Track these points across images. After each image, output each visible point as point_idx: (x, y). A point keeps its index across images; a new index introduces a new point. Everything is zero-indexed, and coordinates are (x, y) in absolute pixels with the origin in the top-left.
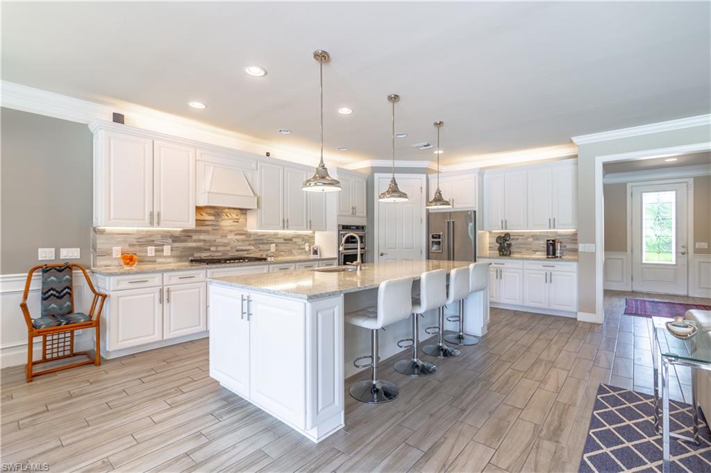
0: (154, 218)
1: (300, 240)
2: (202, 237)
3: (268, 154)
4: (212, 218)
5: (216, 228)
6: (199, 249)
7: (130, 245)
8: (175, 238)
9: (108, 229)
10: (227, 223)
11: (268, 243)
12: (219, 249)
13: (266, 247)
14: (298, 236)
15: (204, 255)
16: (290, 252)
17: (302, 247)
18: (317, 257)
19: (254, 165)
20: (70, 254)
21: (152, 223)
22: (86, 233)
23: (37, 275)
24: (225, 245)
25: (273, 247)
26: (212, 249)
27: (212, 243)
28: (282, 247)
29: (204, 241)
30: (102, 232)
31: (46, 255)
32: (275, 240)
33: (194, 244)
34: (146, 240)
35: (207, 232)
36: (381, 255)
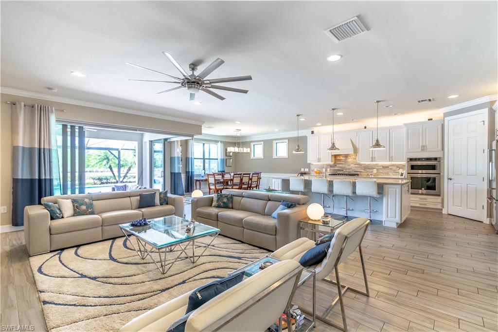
0: (319, 160)
1: (395, 167)
2: (340, 166)
3: (365, 128)
4: (344, 158)
5: (346, 162)
6: (339, 170)
7: (319, 168)
8: (331, 166)
9: (314, 163)
10: (350, 160)
11: (371, 169)
12: (347, 170)
13: (371, 170)
14: (393, 165)
15: (341, 172)
16: (387, 174)
17: (397, 171)
18: (403, 177)
20: (307, 170)
21: (318, 162)
22: (309, 166)
24: (350, 169)
25: (375, 171)
26: (344, 170)
27: (344, 168)
28: (381, 171)
29: (341, 167)
30: (312, 164)
31: (302, 170)
32: (376, 167)
33: (337, 168)
34: (322, 167)
35: (342, 164)
36: (451, 179)
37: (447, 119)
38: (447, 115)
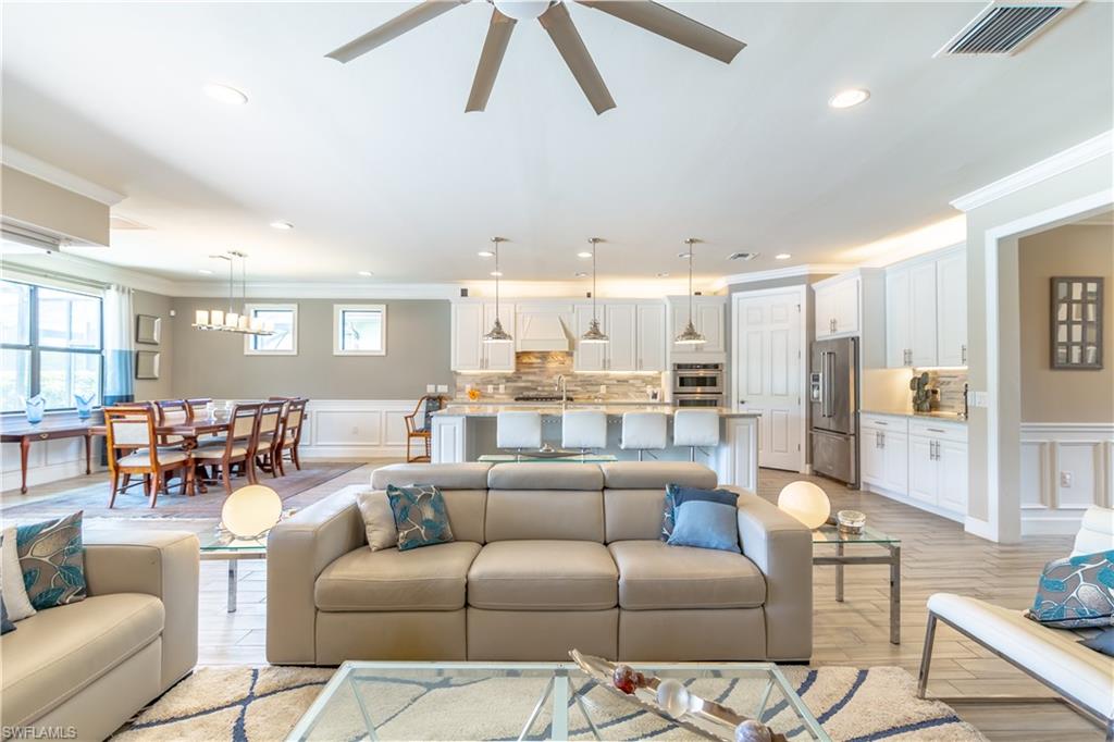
0: (484, 364)
1: (640, 381)
2: (531, 378)
3: (589, 295)
4: (539, 361)
5: (543, 369)
6: (527, 389)
7: (477, 384)
8: (508, 379)
9: (464, 372)
10: (552, 365)
11: (597, 385)
12: (546, 389)
13: (596, 388)
14: (636, 378)
15: (532, 394)
16: (625, 395)
17: (642, 389)
18: (657, 401)
19: (570, 309)
20: (443, 389)
21: (482, 367)
22: (451, 377)
23: (425, 401)
24: (551, 385)
25: (603, 389)
26: (539, 388)
27: (539, 383)
28: (615, 389)
29: (532, 381)
30: (460, 374)
31: (430, 389)
32: (606, 382)
33: (523, 384)
34: (488, 380)
35: (534, 373)
36: (743, 402)
37: (735, 296)
38: (733, 288)
